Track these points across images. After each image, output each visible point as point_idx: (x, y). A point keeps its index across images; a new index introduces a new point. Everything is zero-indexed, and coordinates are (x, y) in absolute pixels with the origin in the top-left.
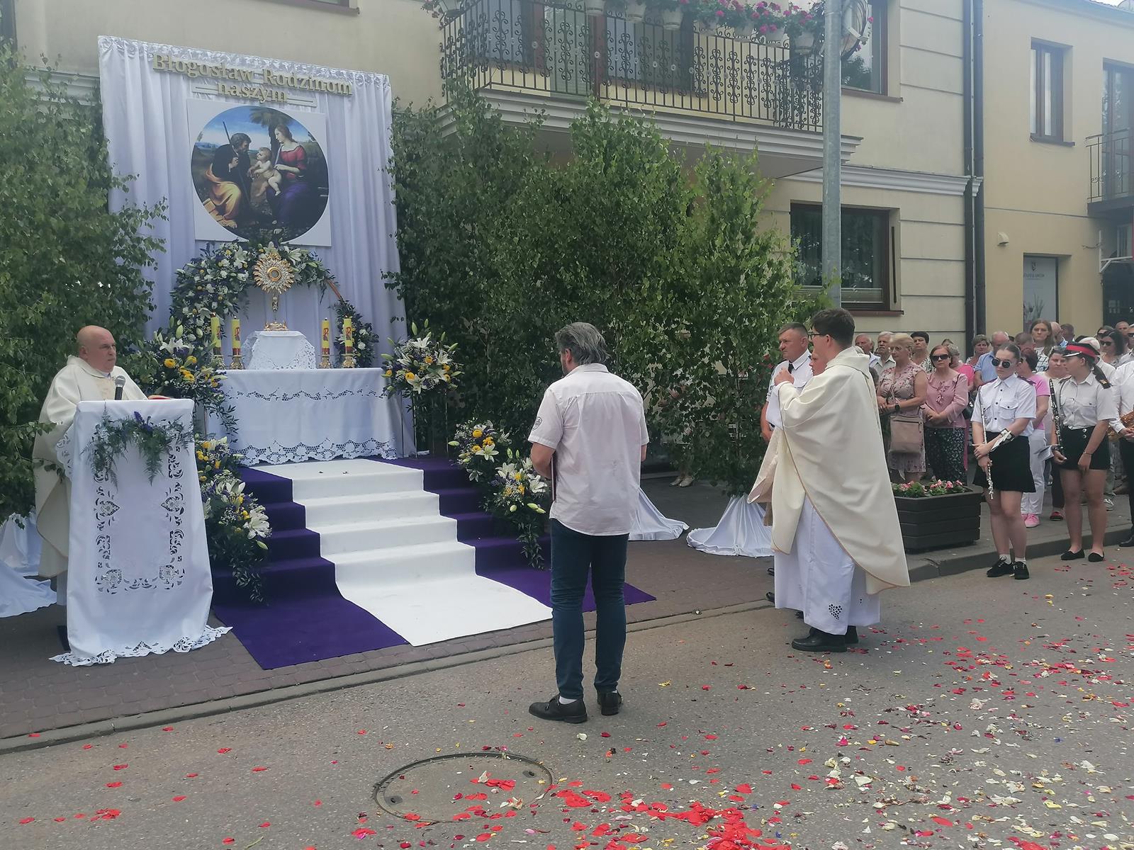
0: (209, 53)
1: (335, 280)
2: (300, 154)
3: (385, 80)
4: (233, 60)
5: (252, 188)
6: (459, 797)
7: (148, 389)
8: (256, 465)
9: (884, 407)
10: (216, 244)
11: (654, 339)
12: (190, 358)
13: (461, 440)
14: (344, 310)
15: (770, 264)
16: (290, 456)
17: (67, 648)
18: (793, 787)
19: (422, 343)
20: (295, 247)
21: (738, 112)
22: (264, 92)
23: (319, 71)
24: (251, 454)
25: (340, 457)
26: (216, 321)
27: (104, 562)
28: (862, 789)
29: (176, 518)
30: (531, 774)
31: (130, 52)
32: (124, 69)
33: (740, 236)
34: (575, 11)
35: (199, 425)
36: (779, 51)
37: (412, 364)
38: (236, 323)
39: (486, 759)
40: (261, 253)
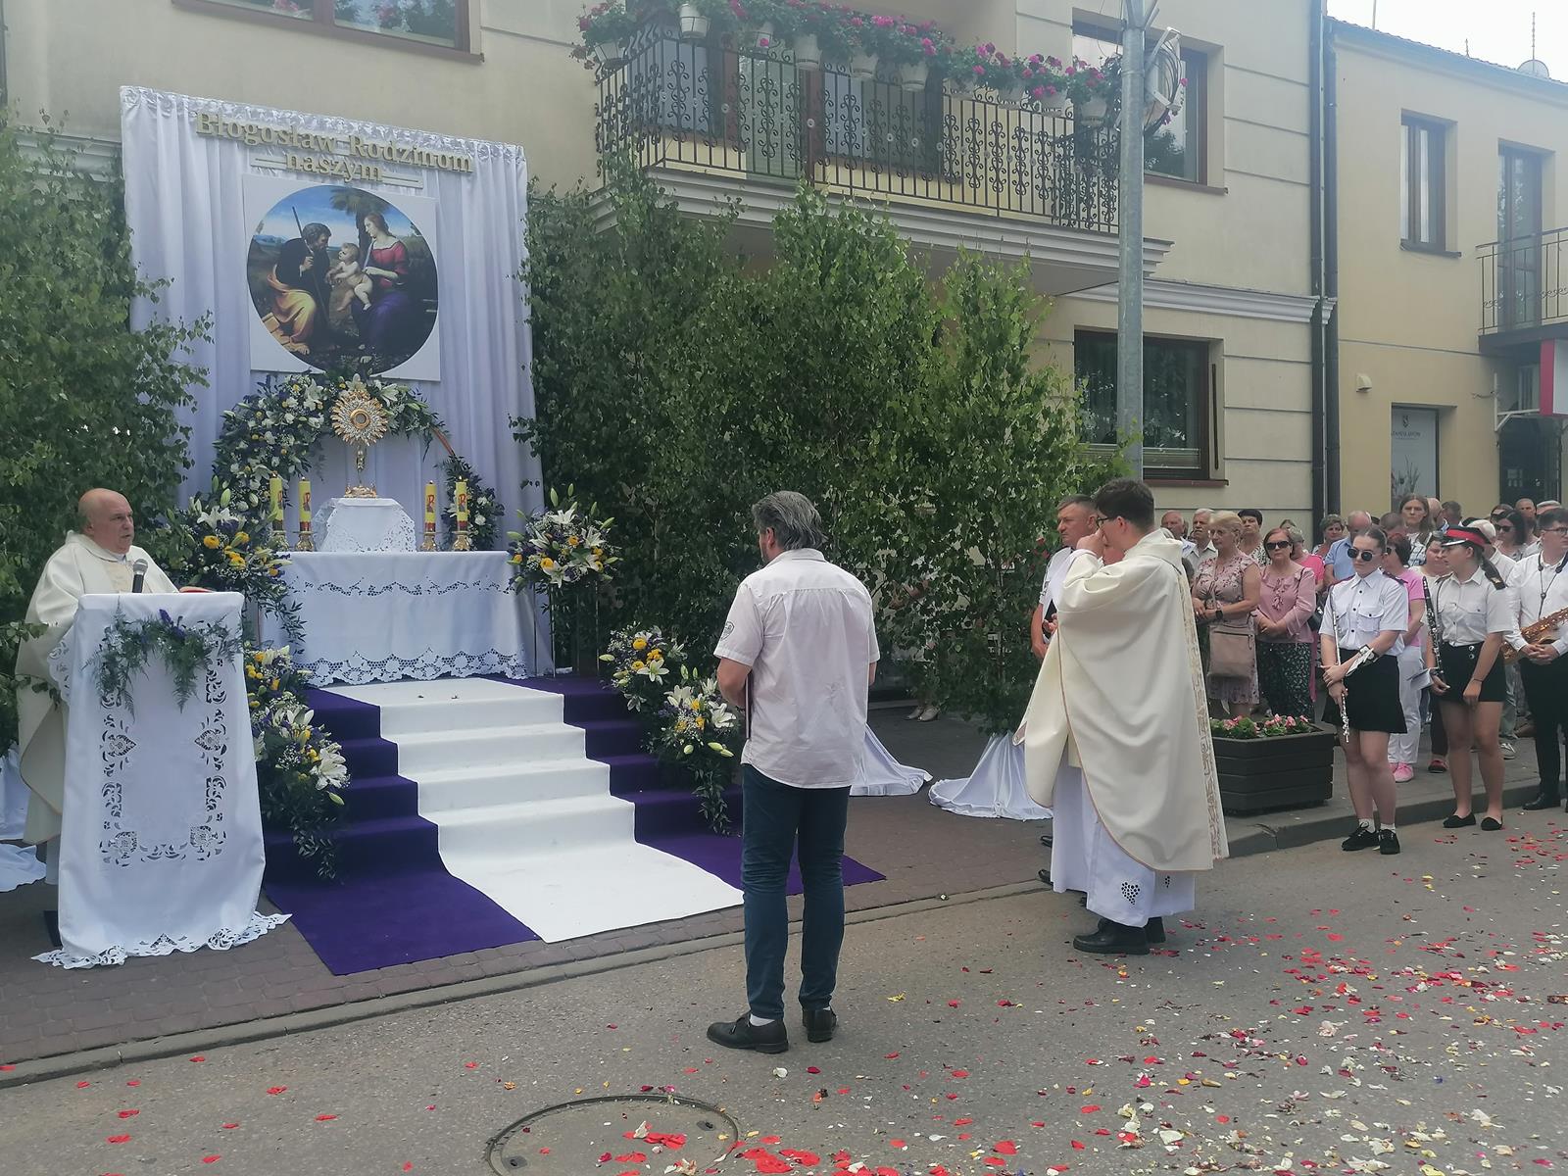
0: (275, 113)
1: (445, 428)
2: (399, 253)
3: (519, 153)
4: (309, 122)
5: (332, 300)
6: (607, 1158)
7: (179, 578)
8: (329, 685)
9: (1201, 612)
10: (279, 376)
11: (885, 515)
12: (240, 535)
13: (616, 653)
14: (457, 469)
15: (1046, 413)
16: (377, 673)
17: (57, 942)
18: (1074, 1145)
19: (564, 518)
20: (390, 381)
21: (1004, 204)
22: (350, 167)
23: (427, 139)
24: (323, 669)
25: (447, 675)
26: (277, 483)
27: (114, 820)
28: (1170, 1149)
29: (216, 759)
30: (709, 1126)
31: (164, 109)
32: (155, 132)
33: (1005, 374)
34: (781, 63)
35: (250, 629)
36: (1059, 122)
37: (549, 546)
38: (305, 486)
39: (645, 1105)
40: (341, 390)
